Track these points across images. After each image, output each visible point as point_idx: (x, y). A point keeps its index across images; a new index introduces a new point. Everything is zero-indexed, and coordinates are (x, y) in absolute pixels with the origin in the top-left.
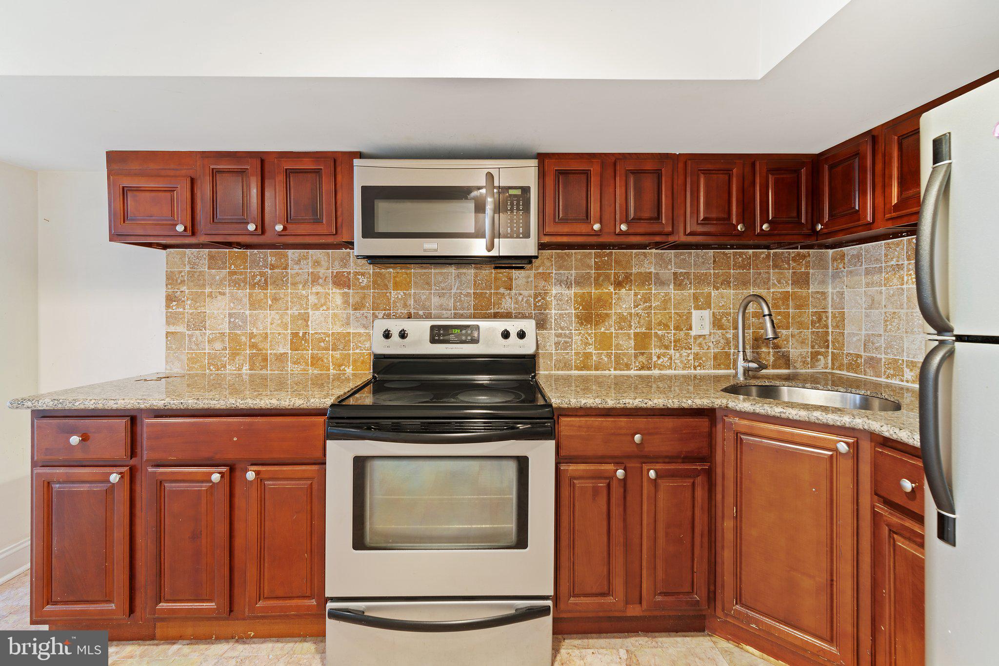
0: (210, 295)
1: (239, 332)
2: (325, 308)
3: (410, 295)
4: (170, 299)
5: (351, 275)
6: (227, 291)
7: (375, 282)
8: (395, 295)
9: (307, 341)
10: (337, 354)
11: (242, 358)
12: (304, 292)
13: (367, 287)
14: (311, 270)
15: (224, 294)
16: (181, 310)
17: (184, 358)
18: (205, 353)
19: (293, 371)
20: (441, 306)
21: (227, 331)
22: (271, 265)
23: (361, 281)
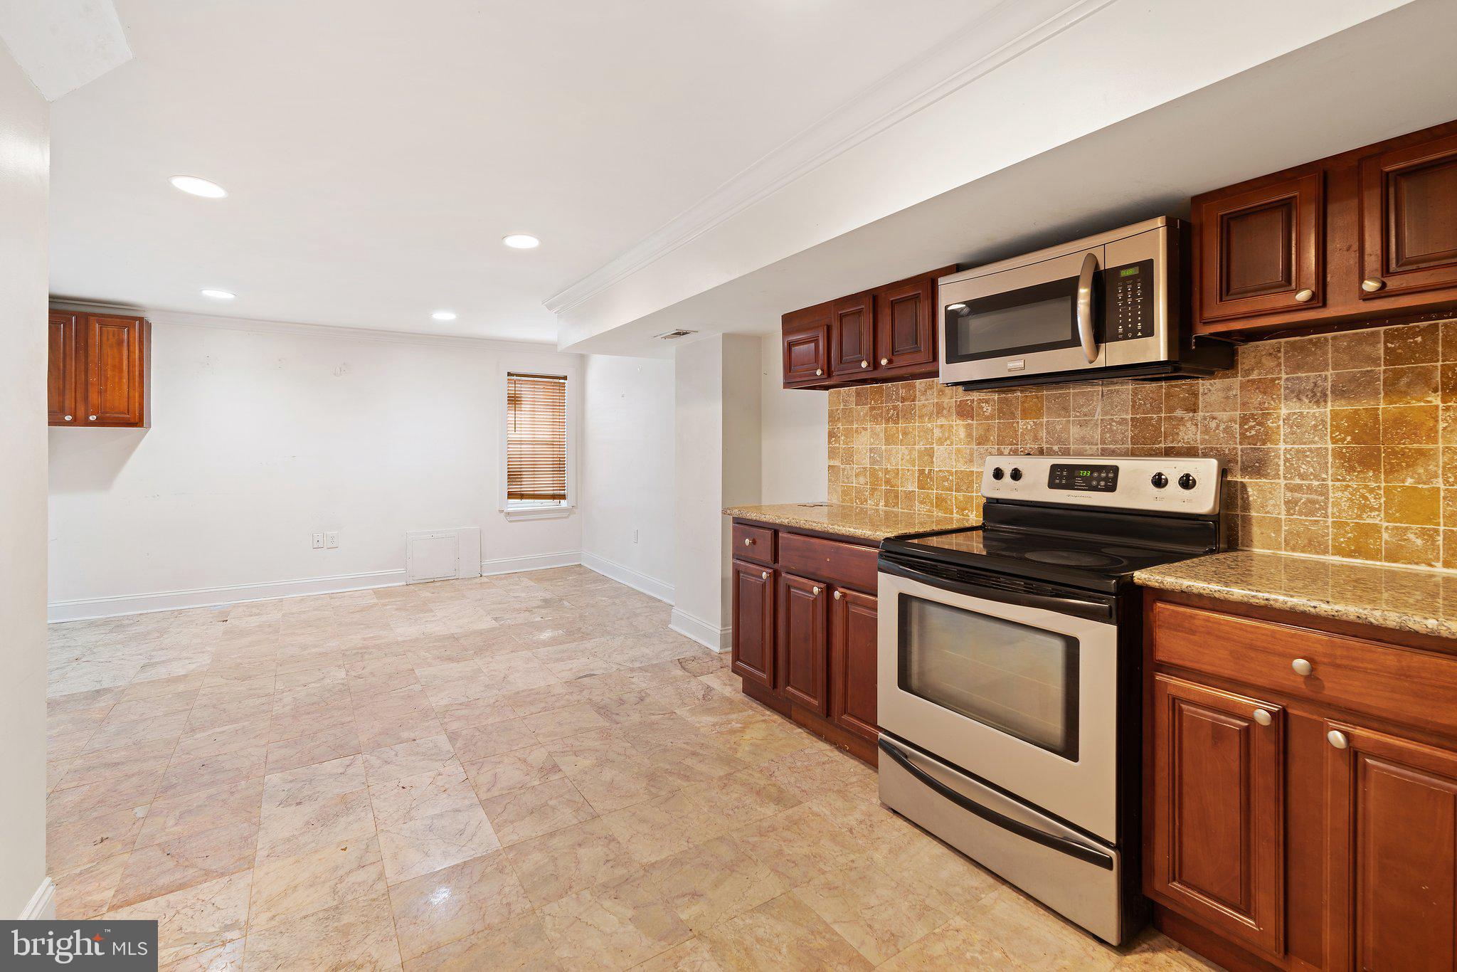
0: (856, 431)
1: (877, 467)
2: (948, 442)
3: (1042, 425)
4: (831, 435)
5: (975, 403)
6: (869, 426)
7: (1000, 410)
8: (1023, 425)
9: (932, 479)
10: (960, 495)
11: (879, 494)
12: (929, 425)
13: (991, 417)
14: (936, 401)
15: (866, 429)
16: (838, 445)
17: (839, 489)
18: (853, 486)
19: (919, 511)
20: (1083, 438)
21: (869, 466)
22: (902, 397)
23: (985, 410)
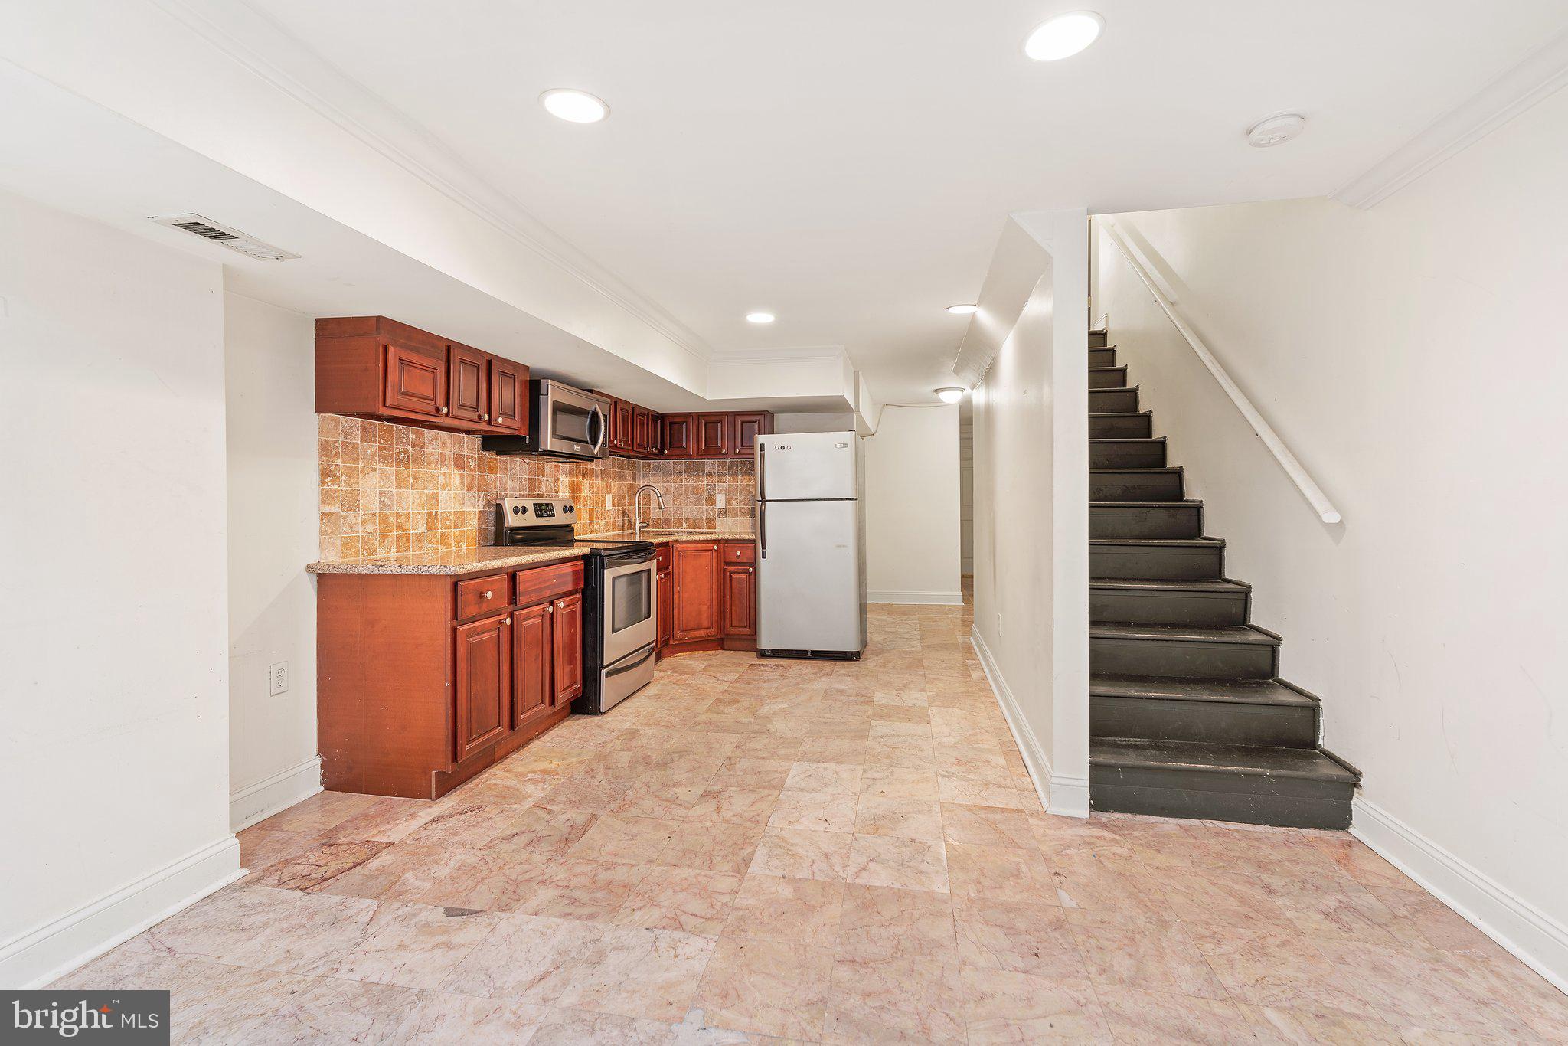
0: (363, 471)
1: (387, 512)
2: (449, 487)
4: (325, 473)
5: (465, 458)
6: (378, 467)
7: (479, 466)
9: (437, 520)
10: (457, 532)
11: (390, 540)
12: (436, 472)
13: (474, 470)
14: (440, 451)
15: (375, 470)
16: (336, 487)
17: (339, 543)
18: (360, 537)
19: (429, 550)
20: (513, 488)
21: (378, 511)
22: (413, 442)
23: (471, 464)
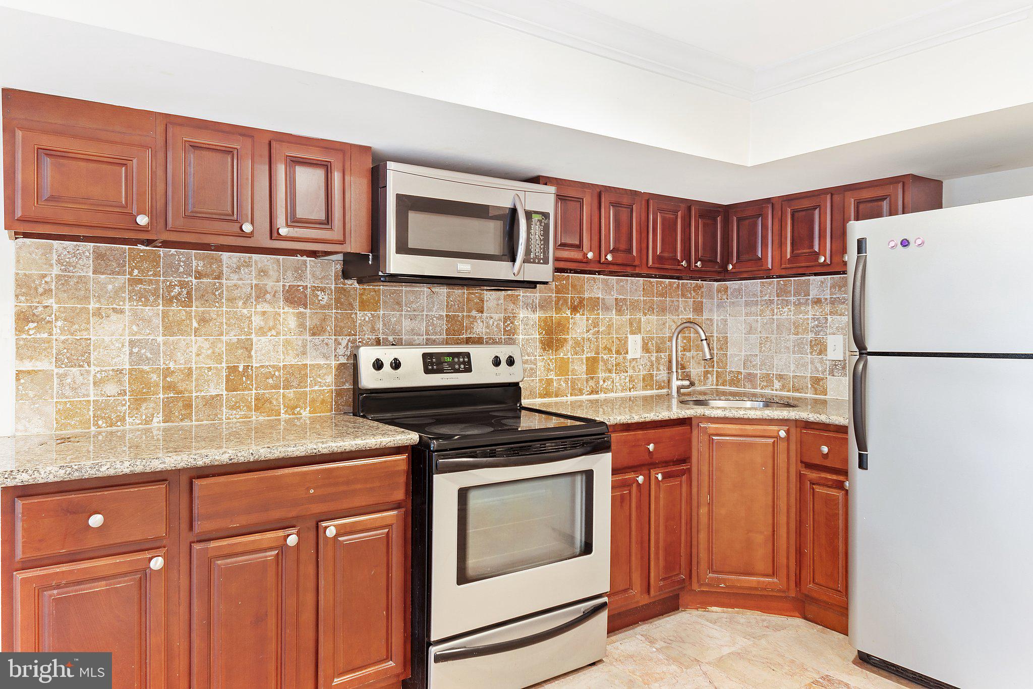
0: (98, 313)
1: (146, 368)
2: (273, 332)
3: (379, 317)
4: (27, 318)
5: (308, 290)
6: (127, 307)
7: (337, 300)
8: (361, 316)
9: (249, 377)
10: (290, 393)
11: (152, 405)
12: (245, 311)
13: (328, 306)
14: (254, 282)
15: (122, 312)
16: (45, 335)
18: (89, 401)
19: (229, 419)
20: (413, 330)
21: (127, 367)
22: (197, 272)
23: (320, 298)
